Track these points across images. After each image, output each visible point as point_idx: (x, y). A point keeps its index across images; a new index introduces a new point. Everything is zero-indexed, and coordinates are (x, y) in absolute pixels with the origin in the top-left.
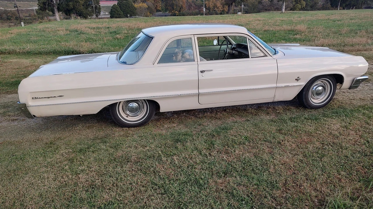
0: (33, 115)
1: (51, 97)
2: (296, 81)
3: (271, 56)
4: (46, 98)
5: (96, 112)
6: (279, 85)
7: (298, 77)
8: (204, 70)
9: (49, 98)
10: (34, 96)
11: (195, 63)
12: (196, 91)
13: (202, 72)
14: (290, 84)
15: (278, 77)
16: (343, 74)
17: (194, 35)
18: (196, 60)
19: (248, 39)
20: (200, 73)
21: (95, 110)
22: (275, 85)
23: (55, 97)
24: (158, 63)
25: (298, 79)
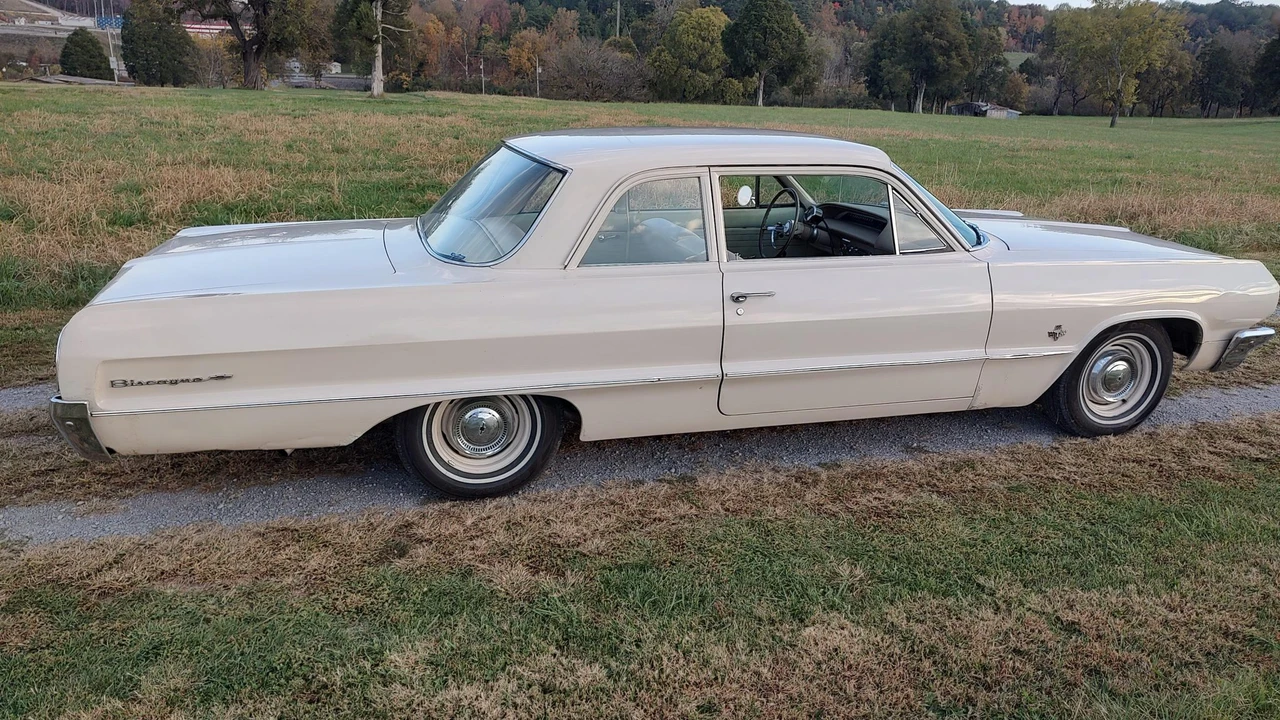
0: (108, 449)
1: (182, 381)
2: (1051, 339)
3: (968, 251)
5: (347, 440)
6: (995, 353)
7: (1059, 327)
8: (744, 291)
9: (176, 382)
10: (119, 377)
11: (712, 265)
12: (712, 370)
13: (736, 299)
14: (1029, 352)
15: (992, 324)
16: (1200, 318)
17: (709, 166)
18: (713, 256)
19: (893, 188)
20: (729, 303)
21: (346, 432)
22: (978, 353)
23: (199, 380)
24: (580, 263)
25: (1058, 334)
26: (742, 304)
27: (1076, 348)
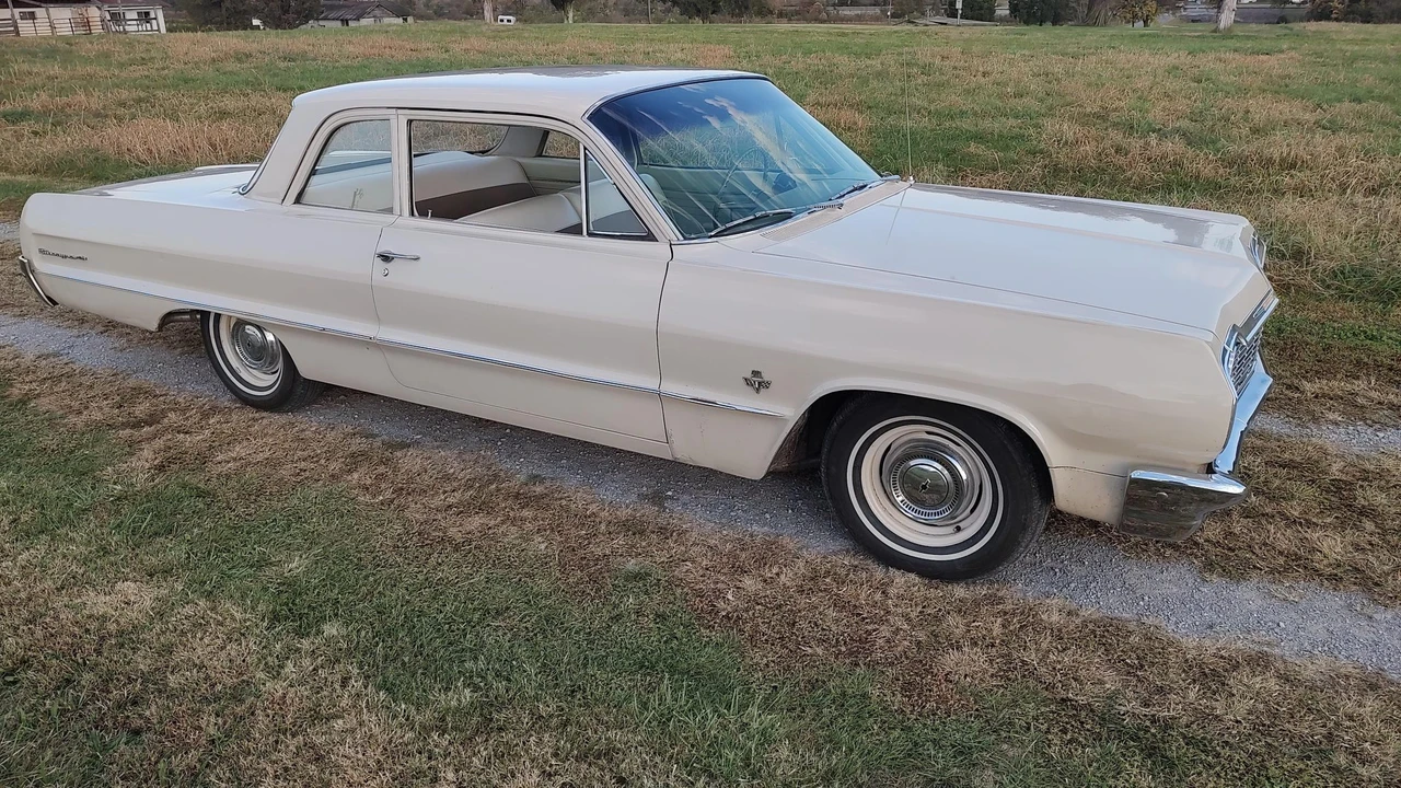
0: (49, 298)
2: (750, 388)
3: (671, 243)
4: (59, 255)
6: (670, 388)
7: (756, 373)
13: (386, 258)
14: (721, 398)
15: (660, 347)
17: (400, 108)
18: (397, 212)
19: (586, 148)
20: (377, 261)
22: (651, 383)
23: (73, 258)
24: (298, 200)
25: (757, 383)
26: (388, 265)
27: (791, 412)
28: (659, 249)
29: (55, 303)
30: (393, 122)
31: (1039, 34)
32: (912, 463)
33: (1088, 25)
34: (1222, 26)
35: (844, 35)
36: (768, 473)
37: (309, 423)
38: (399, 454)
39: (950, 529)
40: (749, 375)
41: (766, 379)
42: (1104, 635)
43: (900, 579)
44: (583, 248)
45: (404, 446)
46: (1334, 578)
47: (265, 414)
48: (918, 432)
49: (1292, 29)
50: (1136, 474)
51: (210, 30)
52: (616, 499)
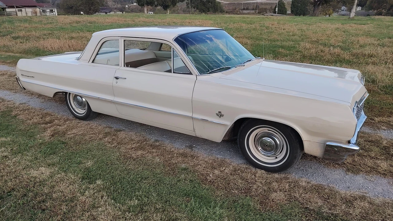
0: (23, 88)
2: (218, 116)
3: (196, 75)
4: (26, 76)
6: (195, 116)
7: (220, 112)
12: (112, 98)
13: (117, 78)
14: (210, 119)
15: (193, 105)
17: (121, 37)
20: (114, 79)
22: (190, 114)
24: (93, 62)
25: (220, 115)
26: (118, 80)
27: (229, 123)
28: (193, 77)
29: (25, 89)
30: (120, 41)
31: (299, 18)
32: (263, 139)
33: (313, 16)
34: (351, 17)
35: (244, 18)
36: (222, 141)
37: (94, 124)
38: (119, 133)
39: (274, 158)
40: (218, 113)
41: (222, 114)
42: (318, 189)
43: (260, 172)
44: (171, 76)
45: (120, 131)
46: (384, 174)
47: (82, 121)
48: (265, 130)
49: (371, 18)
50: (328, 143)
51: (69, 15)
52: (178, 147)
